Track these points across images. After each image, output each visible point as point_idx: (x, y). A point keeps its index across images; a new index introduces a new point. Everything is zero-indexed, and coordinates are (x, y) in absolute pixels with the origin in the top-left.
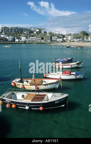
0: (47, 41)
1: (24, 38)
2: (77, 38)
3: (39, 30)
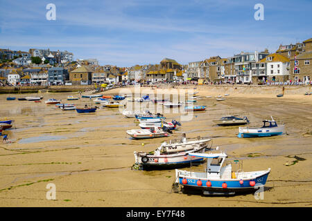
0: (79, 84)
1: (13, 76)
2: (156, 75)
3: (55, 55)
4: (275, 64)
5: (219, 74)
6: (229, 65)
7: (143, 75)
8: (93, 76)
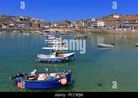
0: (35, 28)
3: (28, 18)
4: (100, 22)
5: (82, 25)
6: (85, 22)
7: (57, 25)
8: (40, 25)
